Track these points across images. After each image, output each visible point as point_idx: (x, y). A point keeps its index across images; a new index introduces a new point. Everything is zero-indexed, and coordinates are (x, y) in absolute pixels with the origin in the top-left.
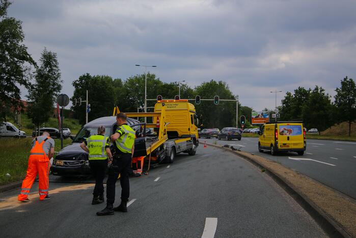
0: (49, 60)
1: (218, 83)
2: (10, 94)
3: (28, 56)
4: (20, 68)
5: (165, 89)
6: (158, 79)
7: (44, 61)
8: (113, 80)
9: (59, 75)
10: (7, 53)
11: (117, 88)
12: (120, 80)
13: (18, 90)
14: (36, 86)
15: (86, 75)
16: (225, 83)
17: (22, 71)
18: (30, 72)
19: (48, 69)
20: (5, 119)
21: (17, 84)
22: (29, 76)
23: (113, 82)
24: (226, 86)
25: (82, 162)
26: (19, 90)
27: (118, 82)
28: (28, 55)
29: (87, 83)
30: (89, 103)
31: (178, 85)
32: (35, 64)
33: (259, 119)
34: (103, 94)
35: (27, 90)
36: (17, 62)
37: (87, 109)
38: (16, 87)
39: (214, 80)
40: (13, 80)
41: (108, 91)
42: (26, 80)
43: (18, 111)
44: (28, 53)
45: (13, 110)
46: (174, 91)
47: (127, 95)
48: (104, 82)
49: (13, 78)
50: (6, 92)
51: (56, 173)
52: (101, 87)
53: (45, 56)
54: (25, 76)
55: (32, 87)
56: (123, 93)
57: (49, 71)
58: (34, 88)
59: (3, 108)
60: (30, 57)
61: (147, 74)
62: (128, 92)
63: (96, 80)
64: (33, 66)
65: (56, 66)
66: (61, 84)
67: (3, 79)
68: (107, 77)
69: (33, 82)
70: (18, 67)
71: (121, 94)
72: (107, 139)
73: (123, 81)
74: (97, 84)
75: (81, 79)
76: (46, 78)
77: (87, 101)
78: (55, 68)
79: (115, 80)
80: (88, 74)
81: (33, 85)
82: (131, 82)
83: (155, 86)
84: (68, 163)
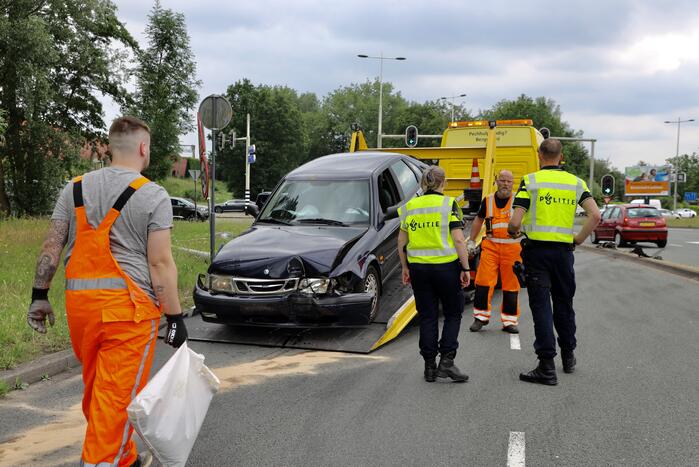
0: (167, 31)
1: (534, 102)
2: (80, 115)
3: (119, 28)
4: (101, 54)
5: (414, 115)
6: (399, 94)
7: (157, 36)
8: (299, 96)
9: (191, 68)
10: (70, 19)
11: (308, 113)
12: (313, 97)
13: (98, 106)
14: (138, 96)
15: (242, 83)
16: (551, 103)
17: (106, 63)
18: (124, 64)
19: (165, 54)
20: (70, 173)
21: (96, 93)
22: (121, 73)
23: (298, 102)
24: (554, 110)
25: (291, 285)
26: (100, 105)
27: (310, 101)
28: (120, 24)
29: (245, 102)
30: (251, 144)
31: (443, 107)
32: (134, 45)
33: (644, 185)
34: (279, 124)
35: (118, 106)
36: (93, 40)
37: (248, 155)
38: (93, 99)
39: (528, 96)
40: (86, 83)
41: (290, 120)
42: (115, 83)
43: (99, 156)
44: (119, 20)
45: (89, 152)
46: (432, 122)
47: (329, 129)
48: (281, 99)
49: (85, 78)
50: (70, 111)
51: (214, 315)
52: (274, 111)
53: (157, 21)
54: (112, 73)
55: (129, 100)
56: (321, 126)
57: (168, 59)
58: (132, 102)
59: (67, 146)
60: (123, 29)
61: (373, 81)
62: (332, 124)
63: (262, 95)
64: (130, 49)
65: (182, 47)
66: (197, 88)
67: (64, 81)
68: (287, 90)
69: (132, 86)
70: (97, 53)
71: (316, 127)
72: (451, 204)
73: (320, 98)
74: (267, 104)
75: (232, 91)
76: (162, 76)
77: (248, 138)
78: (180, 50)
79: (303, 95)
80: (246, 81)
81: (132, 94)
82: (340, 100)
83: (391, 111)
84: (249, 287)
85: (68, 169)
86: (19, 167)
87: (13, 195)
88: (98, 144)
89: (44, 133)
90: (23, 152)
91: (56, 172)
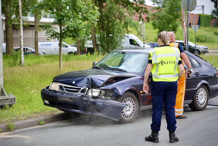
43: (143, 20)
84: (64, 89)
85: (126, 28)
86: (103, 28)
87: (100, 43)
88: (142, 13)
89: (115, 9)
90: (104, 20)
91: (121, 30)
